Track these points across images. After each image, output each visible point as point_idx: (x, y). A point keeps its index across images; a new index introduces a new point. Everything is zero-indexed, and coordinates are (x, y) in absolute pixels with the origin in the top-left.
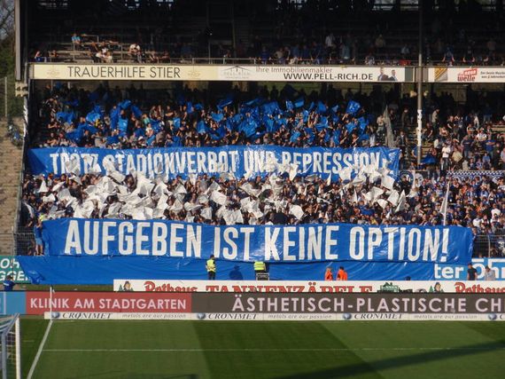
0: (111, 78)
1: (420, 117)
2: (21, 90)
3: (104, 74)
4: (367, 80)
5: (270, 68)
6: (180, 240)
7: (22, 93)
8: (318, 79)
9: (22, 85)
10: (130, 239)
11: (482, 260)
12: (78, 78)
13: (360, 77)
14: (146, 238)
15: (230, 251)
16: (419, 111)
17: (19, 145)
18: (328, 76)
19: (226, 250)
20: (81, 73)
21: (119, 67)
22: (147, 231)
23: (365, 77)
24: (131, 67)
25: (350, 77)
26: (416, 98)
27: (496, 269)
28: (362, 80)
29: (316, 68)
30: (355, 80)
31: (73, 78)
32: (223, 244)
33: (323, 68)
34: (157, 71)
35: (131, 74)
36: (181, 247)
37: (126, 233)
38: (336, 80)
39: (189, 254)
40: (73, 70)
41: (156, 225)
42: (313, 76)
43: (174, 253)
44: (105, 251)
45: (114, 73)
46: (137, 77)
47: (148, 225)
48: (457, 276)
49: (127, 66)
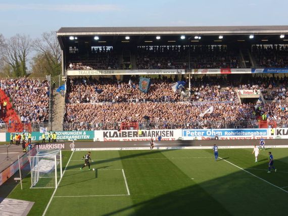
0: (92, 74)
1: (190, 85)
2: (64, 79)
3: (90, 73)
4: (173, 74)
5: (142, 70)
7: (64, 80)
8: (157, 74)
9: (64, 77)
11: (210, 129)
12: (82, 75)
16: (190, 83)
17: (64, 96)
20: (83, 73)
21: (95, 71)
24: (99, 71)
26: (188, 79)
27: (215, 132)
28: (171, 74)
29: (157, 70)
30: (169, 74)
31: (80, 75)
33: (159, 70)
34: (107, 72)
35: (99, 73)
38: (163, 74)
40: (80, 72)
46: (101, 74)
48: (202, 135)
49: (97, 71)
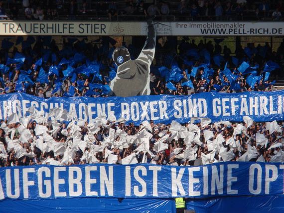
0: (43, 34)
3: (36, 30)
4: (277, 34)
5: (188, 24)
6: (94, 181)
8: (232, 34)
10: (48, 183)
12: (12, 33)
13: (270, 31)
14: (62, 182)
15: (140, 189)
18: (241, 31)
19: (136, 188)
20: (15, 29)
21: (50, 24)
22: (64, 175)
23: (275, 31)
24: (61, 24)
25: (261, 31)
28: (272, 34)
29: (230, 24)
30: (266, 34)
32: (134, 182)
33: (236, 23)
34: (85, 27)
35: (61, 30)
36: (96, 187)
37: (44, 178)
38: (248, 34)
39: (103, 194)
40: (8, 26)
41: (71, 170)
42: (227, 31)
43: (89, 193)
44: (26, 195)
45: (45, 30)
46: (66, 33)
47: (64, 169)
49: (57, 23)
